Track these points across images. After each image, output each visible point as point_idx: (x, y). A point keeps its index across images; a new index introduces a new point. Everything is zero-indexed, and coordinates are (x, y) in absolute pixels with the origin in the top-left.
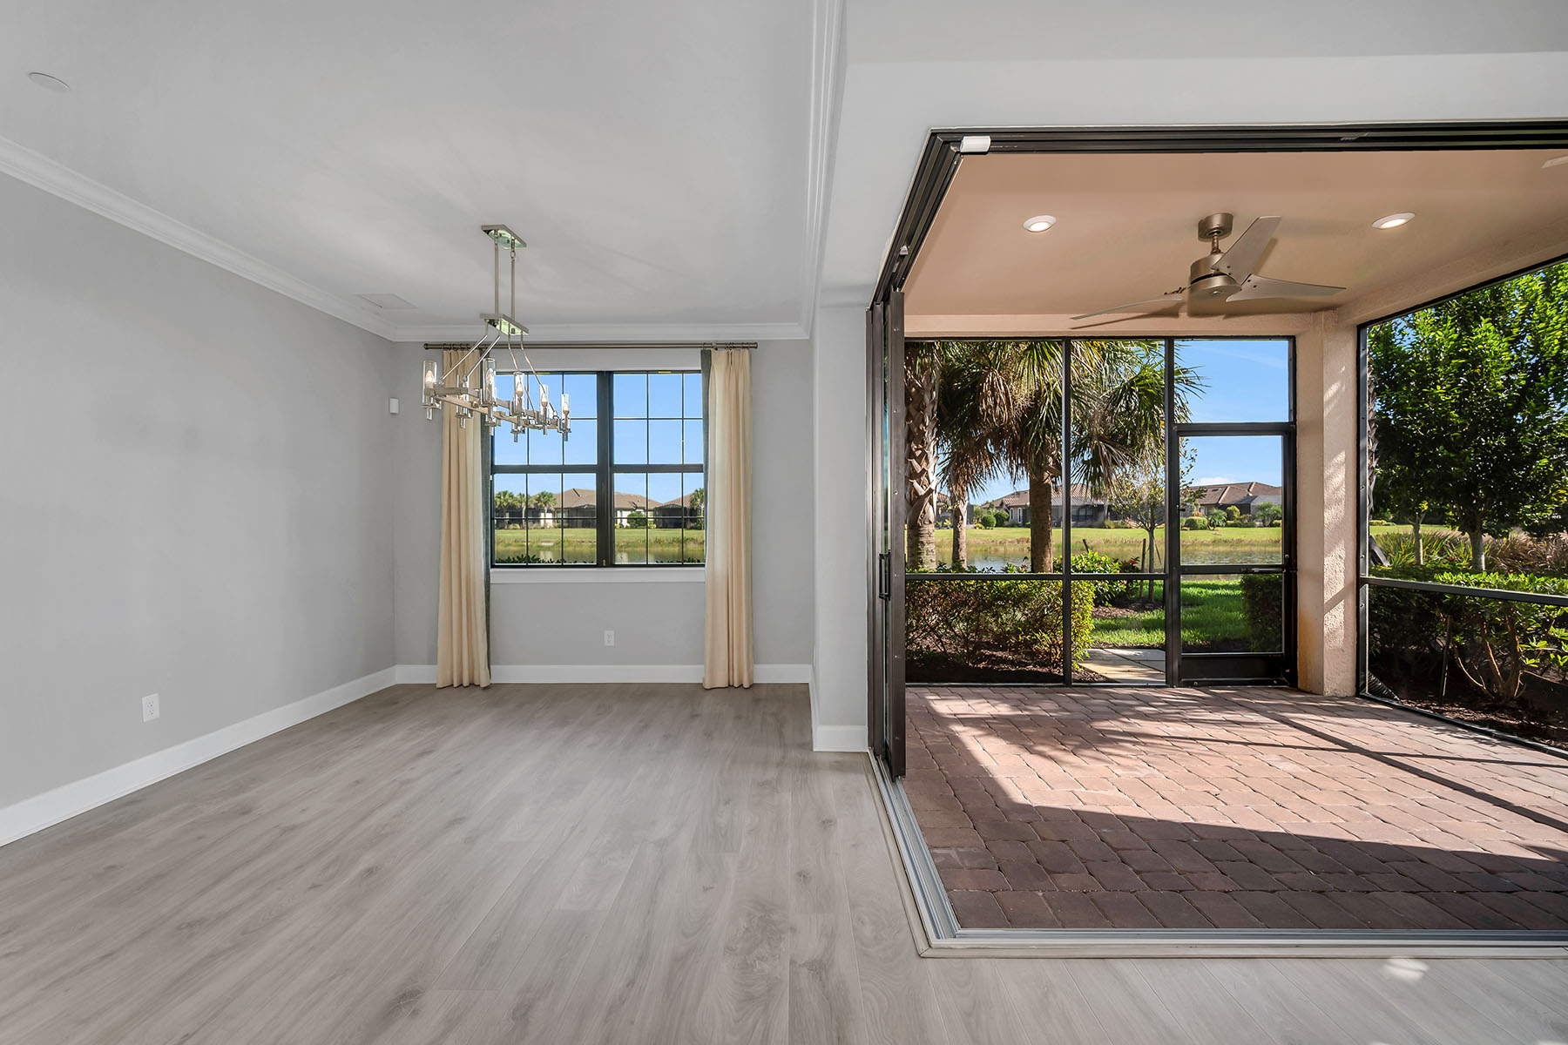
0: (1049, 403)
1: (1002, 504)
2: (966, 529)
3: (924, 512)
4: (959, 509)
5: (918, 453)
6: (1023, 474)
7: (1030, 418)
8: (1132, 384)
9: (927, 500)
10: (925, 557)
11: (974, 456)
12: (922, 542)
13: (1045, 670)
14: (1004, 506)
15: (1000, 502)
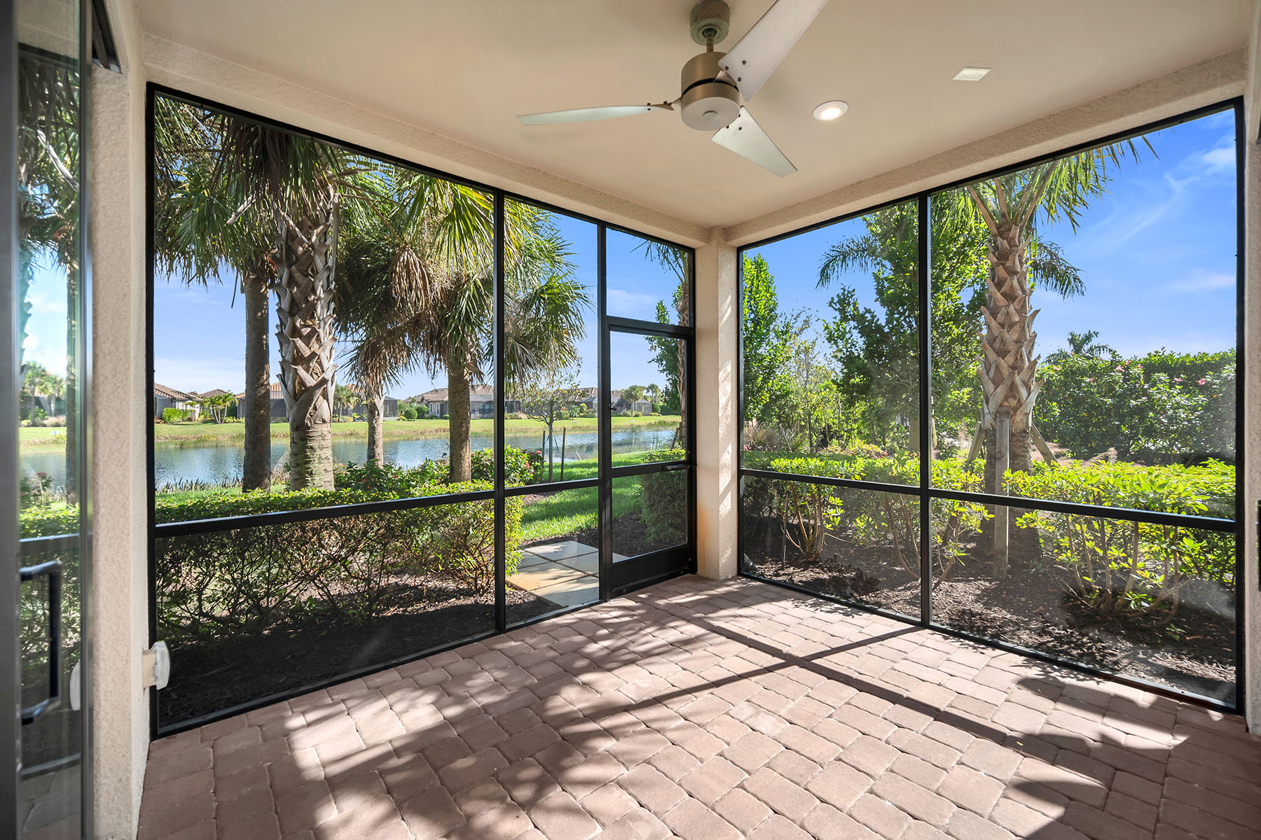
0: (469, 296)
1: (423, 399)
2: (385, 424)
3: (315, 408)
4: (375, 404)
5: (306, 331)
6: (441, 367)
7: (449, 309)
8: (542, 292)
9: (319, 392)
10: (315, 466)
11: (387, 346)
12: (311, 448)
13: (471, 601)
14: (425, 401)
15: (421, 398)
